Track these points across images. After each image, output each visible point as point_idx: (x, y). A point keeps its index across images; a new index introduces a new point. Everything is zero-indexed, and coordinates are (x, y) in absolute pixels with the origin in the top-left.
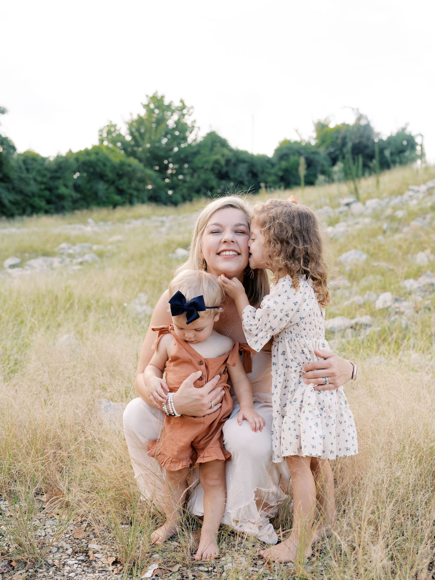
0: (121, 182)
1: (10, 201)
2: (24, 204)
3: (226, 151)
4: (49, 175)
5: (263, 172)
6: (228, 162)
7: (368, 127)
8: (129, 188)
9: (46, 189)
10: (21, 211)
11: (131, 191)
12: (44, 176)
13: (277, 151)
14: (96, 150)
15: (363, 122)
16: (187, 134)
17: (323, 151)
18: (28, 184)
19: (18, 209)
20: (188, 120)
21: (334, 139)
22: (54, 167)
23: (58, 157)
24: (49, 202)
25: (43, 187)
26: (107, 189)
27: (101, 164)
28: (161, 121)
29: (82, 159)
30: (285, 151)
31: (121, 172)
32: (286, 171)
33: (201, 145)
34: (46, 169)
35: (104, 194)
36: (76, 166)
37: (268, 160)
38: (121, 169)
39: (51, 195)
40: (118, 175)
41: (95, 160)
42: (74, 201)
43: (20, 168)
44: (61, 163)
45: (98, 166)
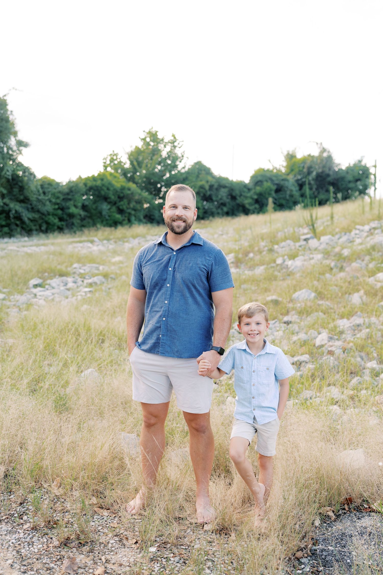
0: (122, 203)
1: (29, 219)
2: (40, 221)
3: (210, 178)
4: (62, 197)
5: (241, 195)
6: (211, 187)
7: (330, 158)
8: (128, 208)
9: (59, 208)
10: (38, 227)
11: (129, 211)
12: (58, 198)
13: (252, 177)
14: (102, 177)
15: (325, 155)
16: (178, 163)
17: (291, 178)
18: (44, 205)
19: (35, 225)
20: (178, 152)
21: (301, 169)
22: (67, 191)
23: (70, 182)
24: (61, 219)
25: (57, 207)
26: (109, 209)
27: (105, 189)
28: (155, 152)
29: (90, 184)
30: (259, 178)
31: (122, 195)
32: (260, 194)
33: (188, 173)
34: (60, 192)
35: (107, 213)
36: (84, 190)
37: (245, 186)
38: (122, 193)
39: (63, 214)
40: (119, 197)
41: (100, 185)
42: (82, 219)
43: (38, 191)
44: (73, 187)
45: (103, 190)
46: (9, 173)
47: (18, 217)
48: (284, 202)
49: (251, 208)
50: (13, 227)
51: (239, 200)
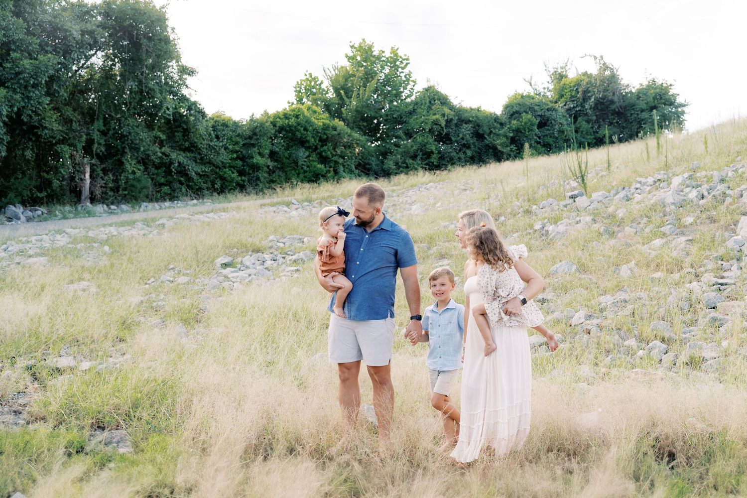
0: (325, 148)
1: (197, 173)
2: (213, 177)
3: (447, 110)
4: (242, 142)
5: (490, 133)
6: (449, 122)
7: (613, 78)
8: (333, 155)
9: (238, 158)
11: (335, 158)
12: (237, 143)
13: (507, 107)
14: (295, 114)
15: (607, 73)
16: (401, 90)
17: (559, 106)
18: (218, 153)
19: (206, 183)
20: (402, 74)
21: (573, 93)
22: (249, 133)
23: (252, 120)
24: (241, 173)
25: (235, 156)
26: (308, 157)
27: (301, 129)
28: (369, 76)
29: (280, 123)
30: (516, 109)
31: (324, 137)
32: (518, 131)
33: (416, 103)
34: (239, 135)
35: (305, 161)
36: (273, 132)
37: (496, 119)
38: (325, 134)
39: (243, 166)
40: (321, 140)
41: (295, 124)
42: (271, 172)
43: (210, 135)
44: (256, 127)
45: (298, 130)
46: (170, 112)
47: (183, 171)
48: (551, 141)
49: (506, 150)
50: (176, 185)
51: (489, 140)
